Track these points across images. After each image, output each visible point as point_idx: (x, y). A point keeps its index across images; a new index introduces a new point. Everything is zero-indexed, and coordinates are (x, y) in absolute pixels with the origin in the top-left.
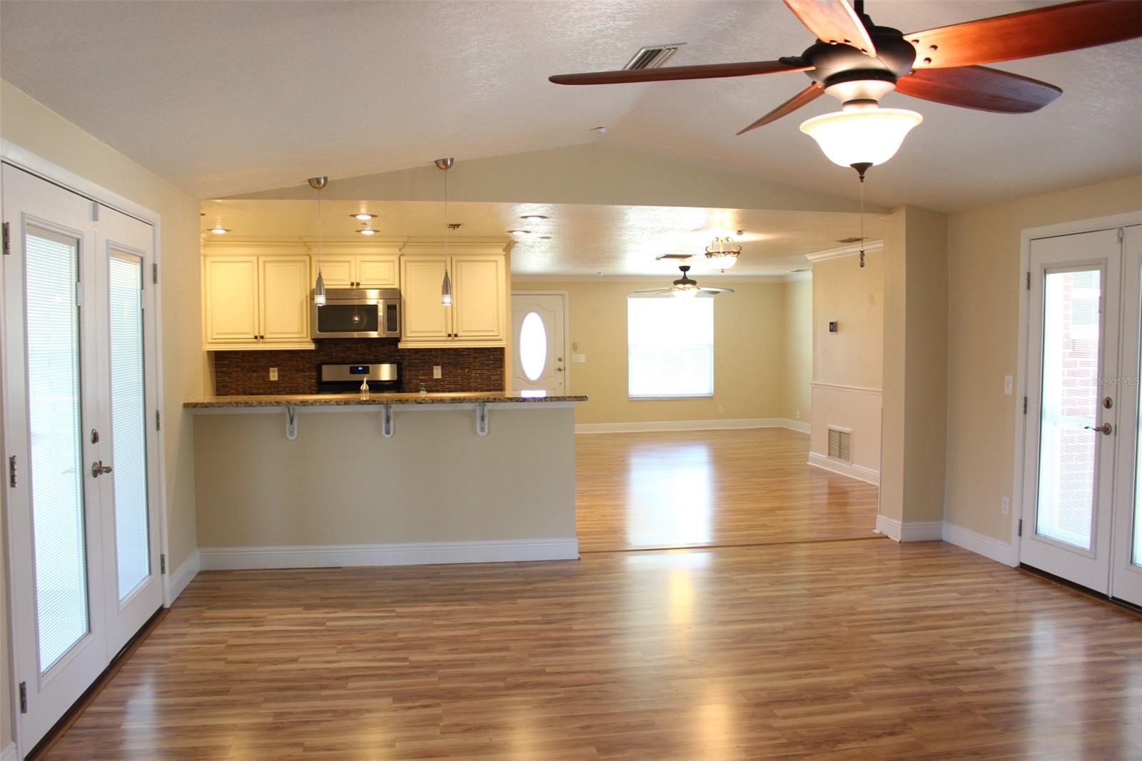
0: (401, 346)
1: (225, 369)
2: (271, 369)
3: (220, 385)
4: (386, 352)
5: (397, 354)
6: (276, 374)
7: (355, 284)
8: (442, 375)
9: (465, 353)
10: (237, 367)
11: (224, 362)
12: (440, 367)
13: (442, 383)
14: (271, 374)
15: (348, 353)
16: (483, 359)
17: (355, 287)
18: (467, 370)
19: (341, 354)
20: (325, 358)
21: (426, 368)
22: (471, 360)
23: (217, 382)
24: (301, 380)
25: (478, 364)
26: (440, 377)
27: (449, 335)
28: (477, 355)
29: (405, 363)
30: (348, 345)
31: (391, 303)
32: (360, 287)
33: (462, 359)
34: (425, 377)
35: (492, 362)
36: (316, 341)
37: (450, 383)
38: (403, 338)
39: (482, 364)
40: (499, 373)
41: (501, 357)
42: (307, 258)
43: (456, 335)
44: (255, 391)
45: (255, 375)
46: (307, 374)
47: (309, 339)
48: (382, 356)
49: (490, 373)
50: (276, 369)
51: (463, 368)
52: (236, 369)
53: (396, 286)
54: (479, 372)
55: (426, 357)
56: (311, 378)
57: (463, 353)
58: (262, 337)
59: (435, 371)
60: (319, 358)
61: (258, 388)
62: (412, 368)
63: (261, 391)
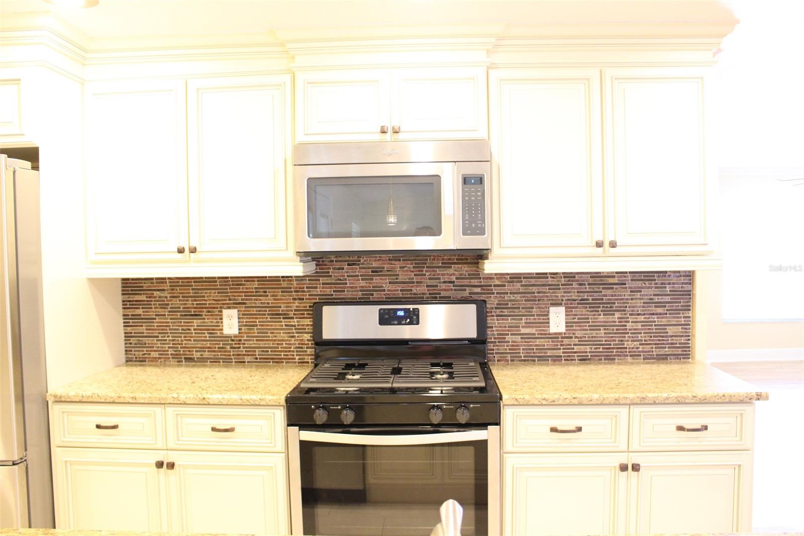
0: (490, 267)
1: (140, 311)
2: (226, 312)
3: (133, 340)
4: (453, 278)
5: (475, 282)
6: (235, 321)
7: (390, 131)
8: (568, 324)
9: (615, 280)
10: (164, 306)
11: (137, 298)
12: (562, 309)
13: (566, 341)
14: (226, 321)
15: (376, 280)
16: (652, 291)
17: (388, 137)
18: (617, 315)
19: (363, 283)
20: (328, 291)
21: (535, 311)
22: (627, 294)
23: (128, 336)
24: (282, 335)
25: (639, 303)
26: (562, 329)
27: (599, 245)
28: (639, 284)
29: (492, 302)
30: (375, 264)
31: (472, 170)
32: (400, 136)
33: (609, 292)
34: (533, 331)
35: (667, 299)
36: (306, 256)
37: (582, 341)
38: (496, 252)
39: (651, 302)
40: (682, 321)
41: (687, 287)
42: (287, 78)
43: (613, 245)
44: (196, 355)
45: (196, 322)
46: (295, 322)
47: (291, 253)
48: (444, 286)
49: (664, 321)
50: (234, 312)
51: (609, 312)
52: (161, 311)
53: (481, 134)
54: (642, 318)
55: (534, 289)
56: (301, 330)
57: (611, 280)
58: (193, 250)
59: (552, 316)
60: (318, 291)
61: (203, 349)
62: (506, 312)
63: (206, 354)
